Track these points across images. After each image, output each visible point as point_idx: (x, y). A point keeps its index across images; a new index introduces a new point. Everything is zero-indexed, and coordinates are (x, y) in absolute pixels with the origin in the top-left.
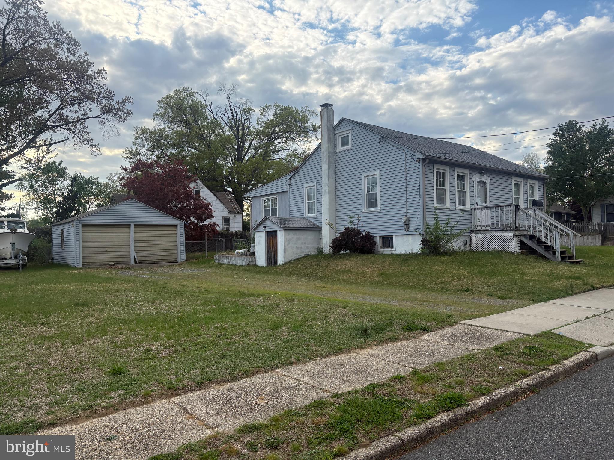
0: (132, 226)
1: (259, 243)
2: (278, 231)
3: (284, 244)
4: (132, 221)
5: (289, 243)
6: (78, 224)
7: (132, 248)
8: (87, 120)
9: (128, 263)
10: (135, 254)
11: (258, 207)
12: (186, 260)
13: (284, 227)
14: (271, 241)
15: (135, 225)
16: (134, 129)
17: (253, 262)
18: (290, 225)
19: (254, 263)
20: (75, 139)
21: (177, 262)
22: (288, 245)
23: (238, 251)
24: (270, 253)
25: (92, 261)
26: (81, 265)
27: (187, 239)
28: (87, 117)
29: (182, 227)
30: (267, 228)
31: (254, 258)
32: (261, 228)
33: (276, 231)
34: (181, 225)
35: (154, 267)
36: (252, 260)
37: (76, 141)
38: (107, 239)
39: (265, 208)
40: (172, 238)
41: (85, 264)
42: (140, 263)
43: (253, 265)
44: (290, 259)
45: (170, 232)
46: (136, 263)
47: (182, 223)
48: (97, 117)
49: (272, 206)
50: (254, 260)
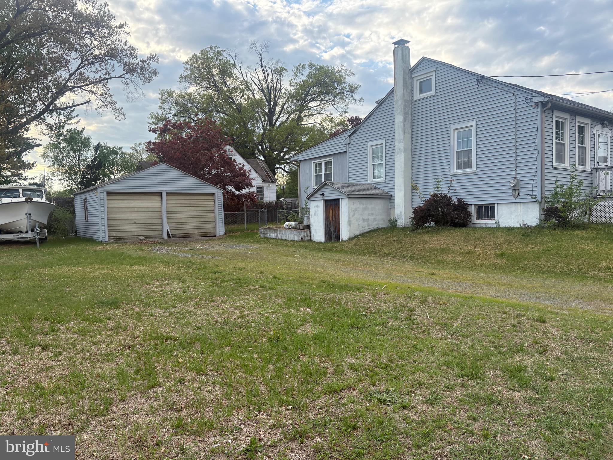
0: (164, 195)
1: (315, 214)
2: (340, 200)
3: (349, 215)
4: (164, 189)
5: (354, 215)
6: (102, 191)
7: (165, 220)
8: (109, 80)
9: (161, 236)
10: (168, 226)
11: (308, 171)
12: (225, 234)
13: (348, 195)
14: (331, 211)
15: (167, 193)
16: (160, 92)
17: (307, 236)
18: (355, 192)
19: (309, 238)
20: (97, 102)
21: (215, 236)
22: (353, 216)
23: (287, 223)
24: (329, 226)
25: (119, 234)
26: (107, 240)
27: (225, 210)
28: (109, 77)
29: (220, 195)
30: (325, 195)
31: (309, 232)
32: (318, 196)
33: (338, 200)
34: (219, 193)
35: (190, 242)
36: (307, 234)
37: (99, 104)
38: (136, 209)
39: (316, 173)
40: (209, 209)
41: (112, 238)
42: (173, 237)
43: (308, 241)
44: (357, 233)
45: (207, 202)
46: (169, 237)
47: (219, 191)
48: (120, 77)
49: (326, 171)
50: (309, 234)
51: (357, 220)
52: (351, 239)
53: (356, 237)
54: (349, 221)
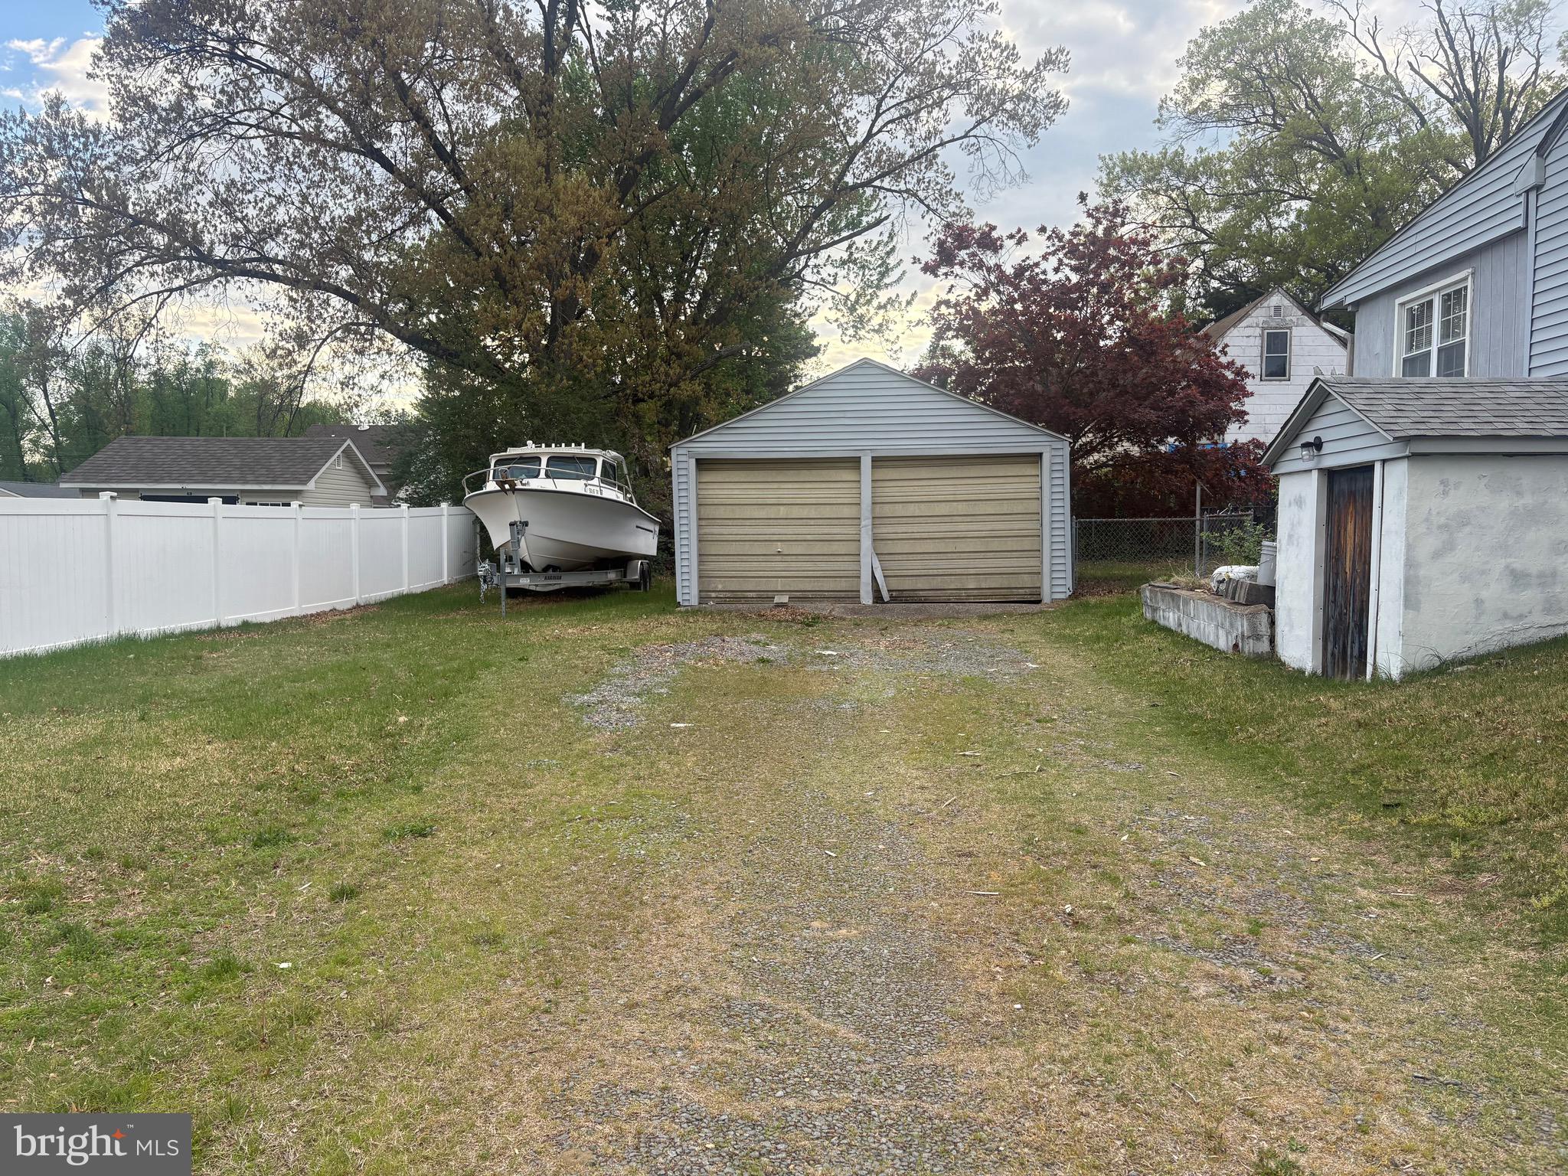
0: (866, 463)
1: (1290, 536)
2: (1378, 467)
4: (867, 445)
6: (684, 458)
7: (866, 543)
8: (938, 150)
9: (854, 596)
10: (877, 564)
11: (1378, 347)
12: (1075, 596)
13: (1408, 440)
14: (1350, 527)
15: (875, 460)
17: (1257, 637)
19: (1264, 647)
20: (928, 217)
21: (1039, 602)
23: (1223, 571)
24: (1340, 600)
25: (734, 585)
26: (695, 602)
27: (1079, 508)
28: (938, 142)
29: (1059, 460)
30: (1326, 449)
31: (1264, 618)
32: (1297, 458)
33: (1367, 469)
34: (1055, 451)
36: (1253, 627)
38: (783, 512)
39: (1410, 348)
40: (1019, 507)
41: (713, 595)
42: (894, 599)
43: (1258, 658)
45: (1012, 484)
46: (878, 597)
47: (1059, 445)
48: (966, 136)
49: (1445, 336)
50: (1264, 628)
51: (1465, 579)
52: (1410, 677)
53: (1443, 668)
54: (1408, 581)
